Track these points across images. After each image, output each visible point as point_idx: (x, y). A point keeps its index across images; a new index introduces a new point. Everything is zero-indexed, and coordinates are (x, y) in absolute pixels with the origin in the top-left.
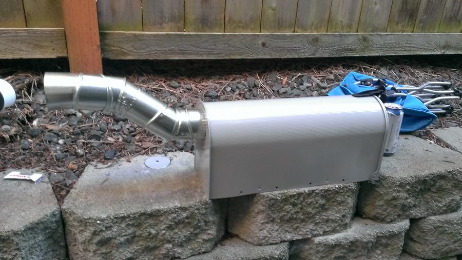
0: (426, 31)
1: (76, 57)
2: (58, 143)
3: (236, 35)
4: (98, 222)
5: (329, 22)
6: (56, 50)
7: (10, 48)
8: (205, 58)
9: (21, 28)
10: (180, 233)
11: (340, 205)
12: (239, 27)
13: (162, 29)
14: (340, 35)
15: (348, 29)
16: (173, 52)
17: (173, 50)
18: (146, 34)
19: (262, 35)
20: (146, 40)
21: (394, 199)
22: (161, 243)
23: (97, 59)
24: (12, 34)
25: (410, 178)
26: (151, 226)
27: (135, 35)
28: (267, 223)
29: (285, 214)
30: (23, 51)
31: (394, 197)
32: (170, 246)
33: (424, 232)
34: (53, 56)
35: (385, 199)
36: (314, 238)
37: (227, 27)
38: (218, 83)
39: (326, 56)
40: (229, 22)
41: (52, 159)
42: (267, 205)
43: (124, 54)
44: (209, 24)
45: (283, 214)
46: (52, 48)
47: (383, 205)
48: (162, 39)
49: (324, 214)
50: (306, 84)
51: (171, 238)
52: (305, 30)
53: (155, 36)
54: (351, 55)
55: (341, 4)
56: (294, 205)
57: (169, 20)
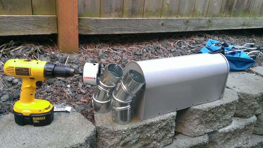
0: (235, 17)
1: (64, 33)
2: (67, 87)
3: (149, 19)
4: (124, 132)
5: (193, 12)
6: (51, 29)
7: (23, 28)
8: (133, 33)
9: (30, 16)
10: (160, 134)
11: (231, 111)
12: (150, 14)
13: (110, 16)
14: (199, 19)
15: (202, 16)
16: (116, 29)
17: (116, 28)
18: (102, 19)
19: (162, 19)
20: (102, 22)
21: (252, 105)
22: (151, 141)
23: (76, 34)
24: (24, 20)
25: (259, 94)
26: (148, 132)
27: (96, 20)
28: (199, 124)
29: (208, 118)
30: (31, 30)
31: (252, 104)
32: (155, 142)
33: (261, 121)
34: (49, 33)
35: (248, 106)
36: (218, 130)
37: (145, 15)
38: (138, 47)
39: (192, 30)
40: (146, 12)
41: (69, 97)
42: (201, 114)
43: (90, 31)
44: (135, 13)
45: (207, 119)
46: (48, 28)
47: (247, 109)
48: (111, 22)
49: (224, 117)
50: (183, 46)
51: (157, 138)
52: (182, 16)
53: (107, 20)
54: (203, 30)
55: (200, 2)
56: (213, 113)
57: (114, 11)
